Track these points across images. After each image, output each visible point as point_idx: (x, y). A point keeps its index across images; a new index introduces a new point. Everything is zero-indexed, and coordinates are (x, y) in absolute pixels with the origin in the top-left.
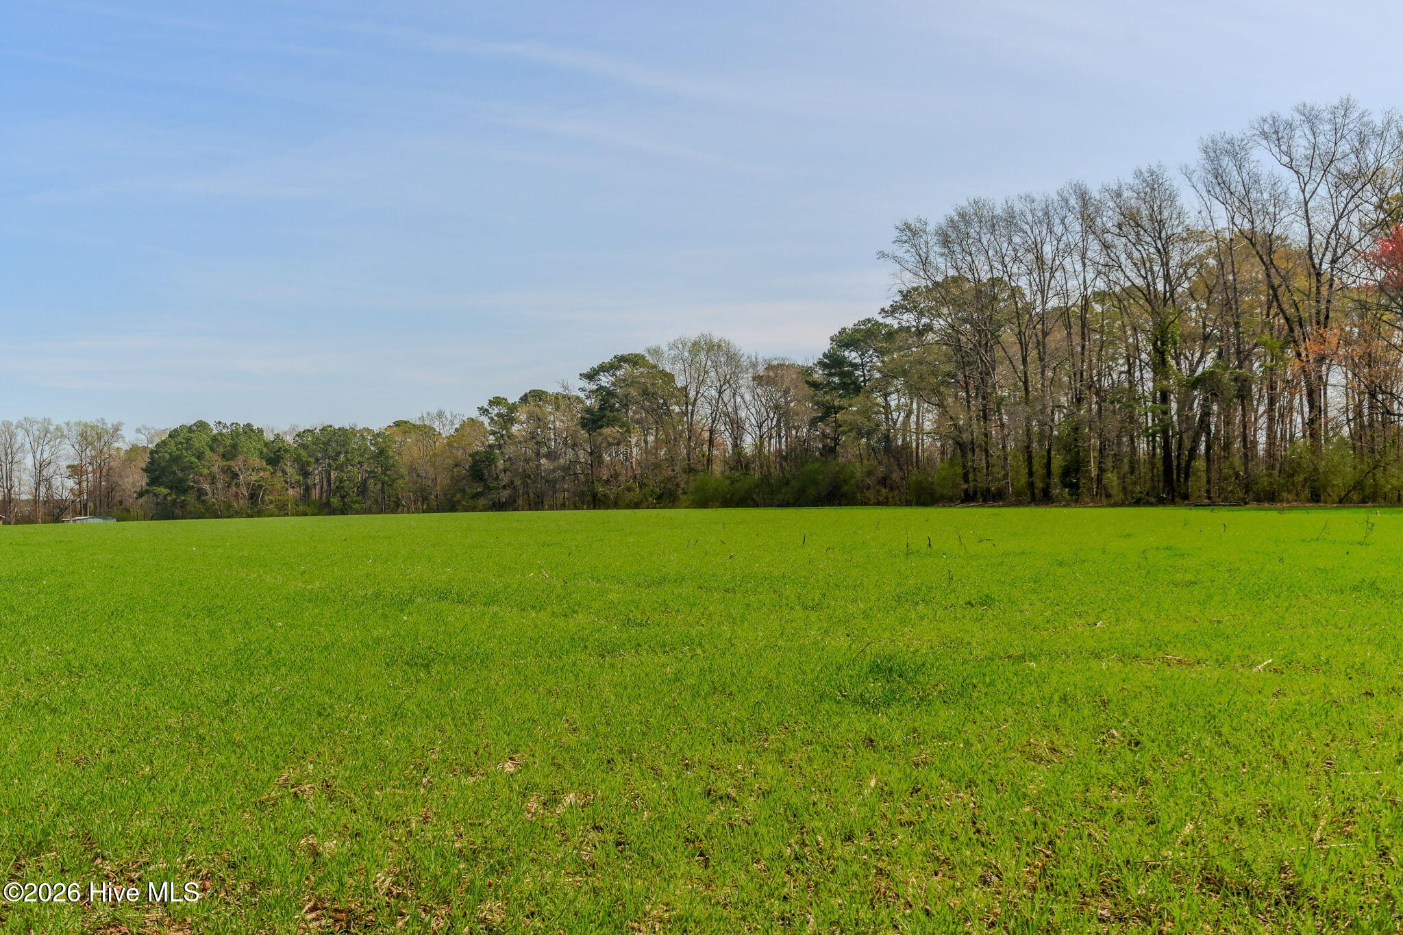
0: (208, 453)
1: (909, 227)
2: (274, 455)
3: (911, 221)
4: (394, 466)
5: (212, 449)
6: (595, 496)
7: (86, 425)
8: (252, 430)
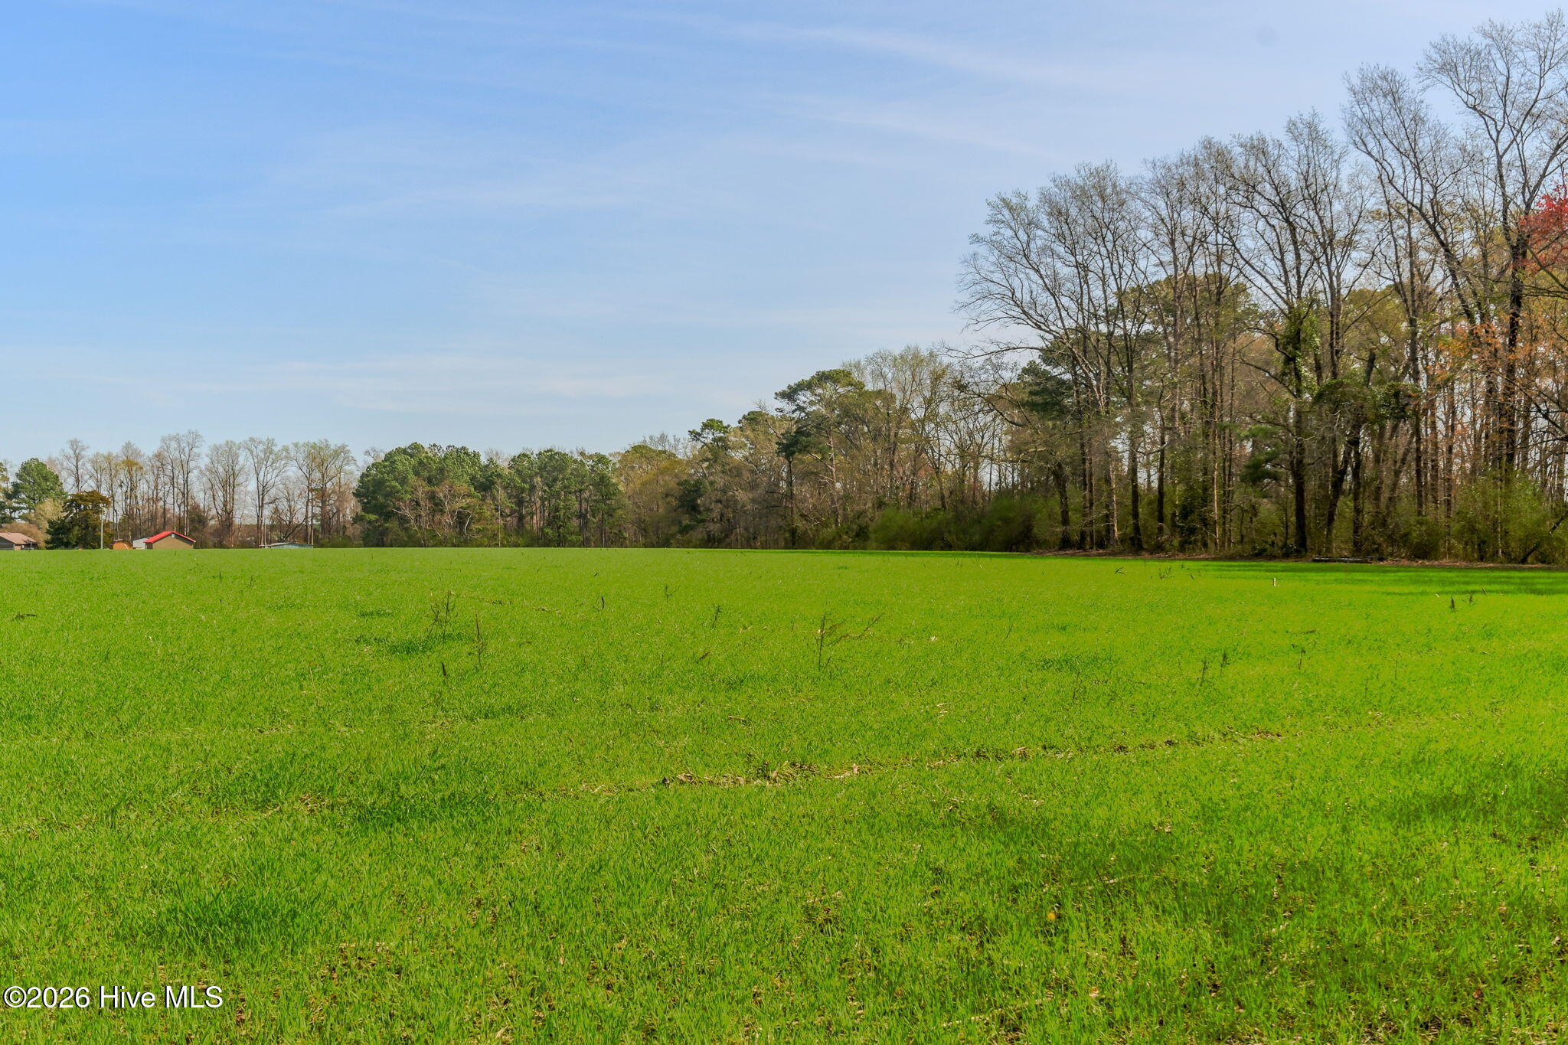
0: (412, 478)
1: (1007, 204)
2: (486, 482)
3: (1009, 196)
4: (614, 494)
5: (417, 474)
6: (793, 532)
7: (314, 446)
8: (466, 453)
